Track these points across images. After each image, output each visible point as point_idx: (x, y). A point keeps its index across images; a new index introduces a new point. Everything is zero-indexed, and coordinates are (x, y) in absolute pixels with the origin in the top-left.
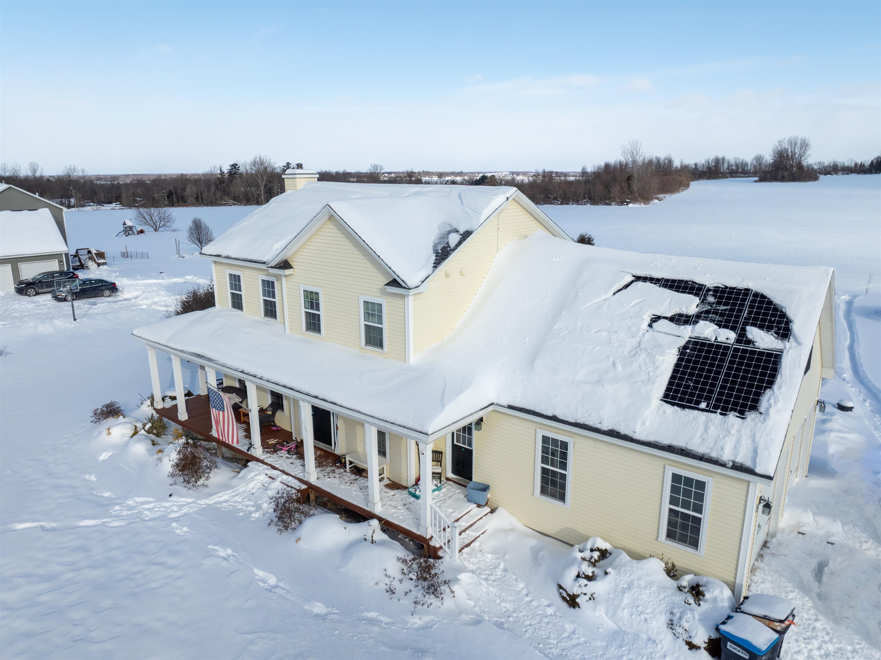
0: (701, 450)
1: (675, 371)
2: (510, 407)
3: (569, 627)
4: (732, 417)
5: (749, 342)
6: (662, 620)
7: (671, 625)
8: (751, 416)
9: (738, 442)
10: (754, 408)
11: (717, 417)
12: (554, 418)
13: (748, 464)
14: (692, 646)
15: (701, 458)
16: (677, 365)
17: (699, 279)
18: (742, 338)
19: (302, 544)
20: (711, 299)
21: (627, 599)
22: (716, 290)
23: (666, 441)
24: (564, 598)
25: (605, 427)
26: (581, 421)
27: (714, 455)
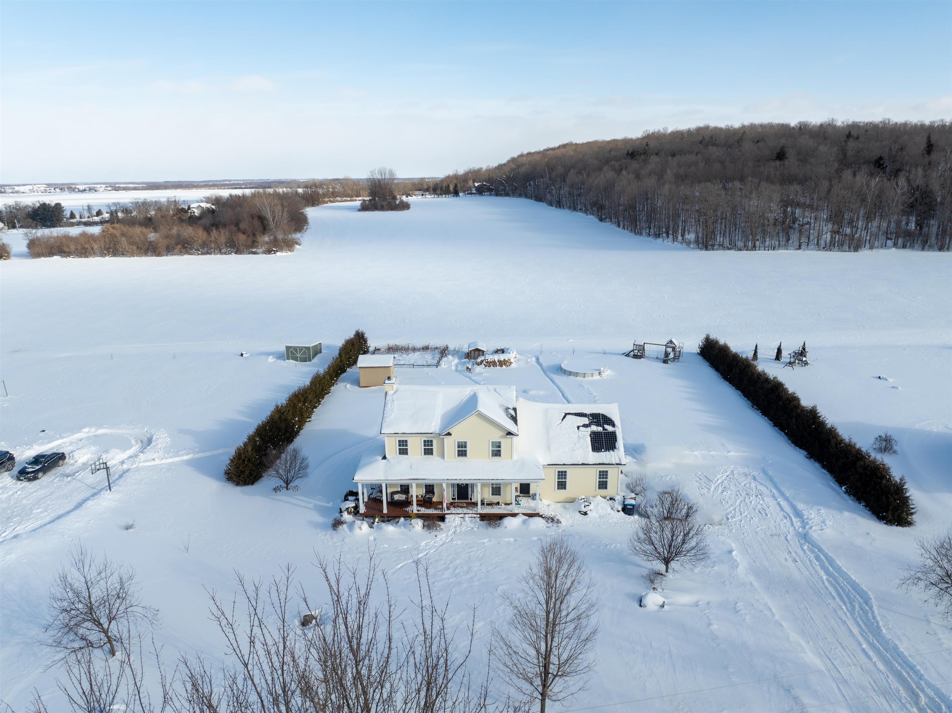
0: (607, 462)
1: (592, 442)
2: (548, 465)
3: (589, 520)
4: (611, 451)
5: (606, 430)
6: (609, 509)
7: (612, 508)
8: (615, 450)
9: (615, 458)
10: (615, 448)
11: (607, 453)
12: (564, 465)
13: (619, 463)
14: (618, 511)
15: (608, 464)
16: (591, 440)
17: (585, 412)
18: (604, 429)
19: (508, 528)
20: (591, 418)
21: (599, 507)
22: (591, 415)
23: (598, 463)
24: (582, 514)
25: (580, 463)
26: (573, 463)
27: (611, 463)
